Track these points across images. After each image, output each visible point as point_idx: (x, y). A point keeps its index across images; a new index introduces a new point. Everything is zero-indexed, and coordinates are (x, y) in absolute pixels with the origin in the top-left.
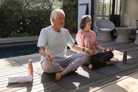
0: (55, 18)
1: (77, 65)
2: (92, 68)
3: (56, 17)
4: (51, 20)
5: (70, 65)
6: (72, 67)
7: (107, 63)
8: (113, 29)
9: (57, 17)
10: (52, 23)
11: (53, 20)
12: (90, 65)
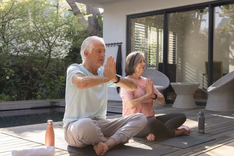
0: (90, 51)
1: (131, 132)
2: (153, 139)
3: (91, 49)
4: (82, 53)
5: (118, 132)
6: (121, 135)
7: (176, 132)
8: (167, 85)
10: (84, 59)
11: (86, 54)
12: (150, 135)
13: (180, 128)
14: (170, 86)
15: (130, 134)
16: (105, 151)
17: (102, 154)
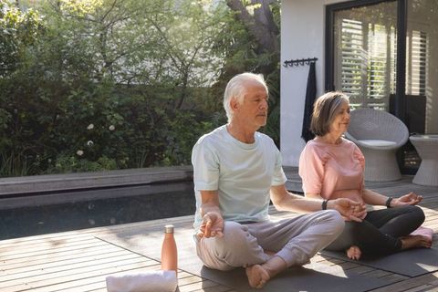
0: (241, 100)
1: (313, 245)
2: (358, 256)
4: (226, 105)
5: (291, 244)
6: (295, 251)
7: (404, 242)
8: (403, 141)
9: (245, 97)
10: (230, 114)
11: (234, 105)
12: (352, 248)
13: (415, 233)
14: (409, 141)
15: (312, 249)
16: (263, 281)
17: (259, 286)
